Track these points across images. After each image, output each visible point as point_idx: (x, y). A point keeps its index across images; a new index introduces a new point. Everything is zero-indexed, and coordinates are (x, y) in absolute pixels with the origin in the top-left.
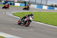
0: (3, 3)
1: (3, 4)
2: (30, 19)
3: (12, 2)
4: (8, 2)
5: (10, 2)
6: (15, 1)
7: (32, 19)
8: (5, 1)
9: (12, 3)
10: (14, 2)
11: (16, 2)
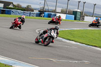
0: (37, 14)
1: (36, 16)
2: (52, 34)
3: (52, 12)
4: (45, 11)
5: (48, 11)
6: (57, 11)
7: (55, 35)
8: (39, 11)
9: (51, 14)
10: (55, 11)
11: (58, 13)
